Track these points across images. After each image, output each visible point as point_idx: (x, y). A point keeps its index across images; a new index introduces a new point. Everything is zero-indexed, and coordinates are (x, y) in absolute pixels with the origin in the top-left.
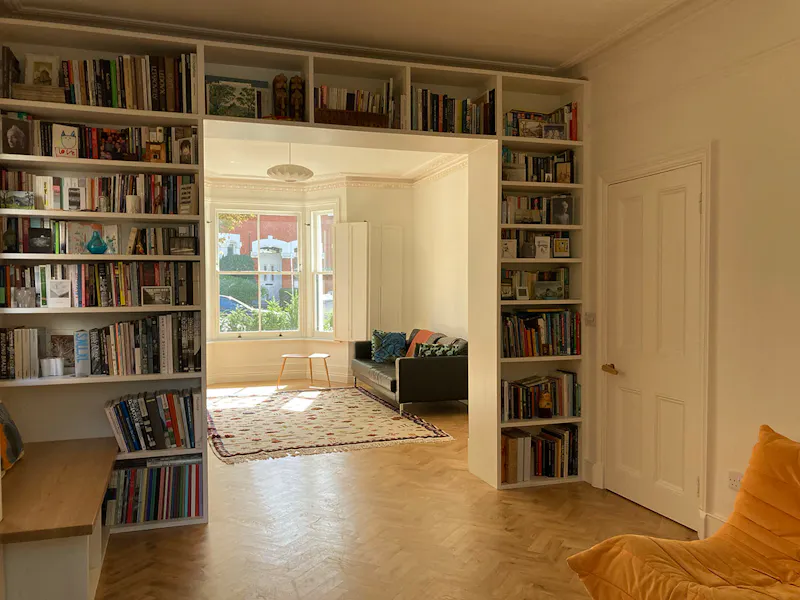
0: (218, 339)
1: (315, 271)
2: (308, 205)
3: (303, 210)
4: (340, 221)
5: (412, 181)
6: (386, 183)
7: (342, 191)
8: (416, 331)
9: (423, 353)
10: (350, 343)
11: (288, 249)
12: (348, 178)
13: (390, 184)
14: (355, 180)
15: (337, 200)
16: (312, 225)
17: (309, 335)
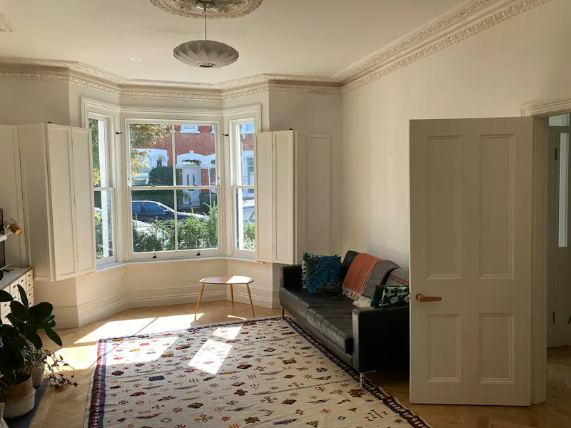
0: (131, 261)
1: (235, 185)
2: (226, 114)
3: (222, 119)
4: (262, 130)
5: (340, 85)
6: (313, 88)
7: (264, 96)
8: (352, 255)
9: (387, 300)
10: (275, 265)
11: (206, 161)
12: (271, 81)
13: (316, 88)
14: (278, 83)
15: (258, 107)
16: (230, 135)
17: (229, 253)
